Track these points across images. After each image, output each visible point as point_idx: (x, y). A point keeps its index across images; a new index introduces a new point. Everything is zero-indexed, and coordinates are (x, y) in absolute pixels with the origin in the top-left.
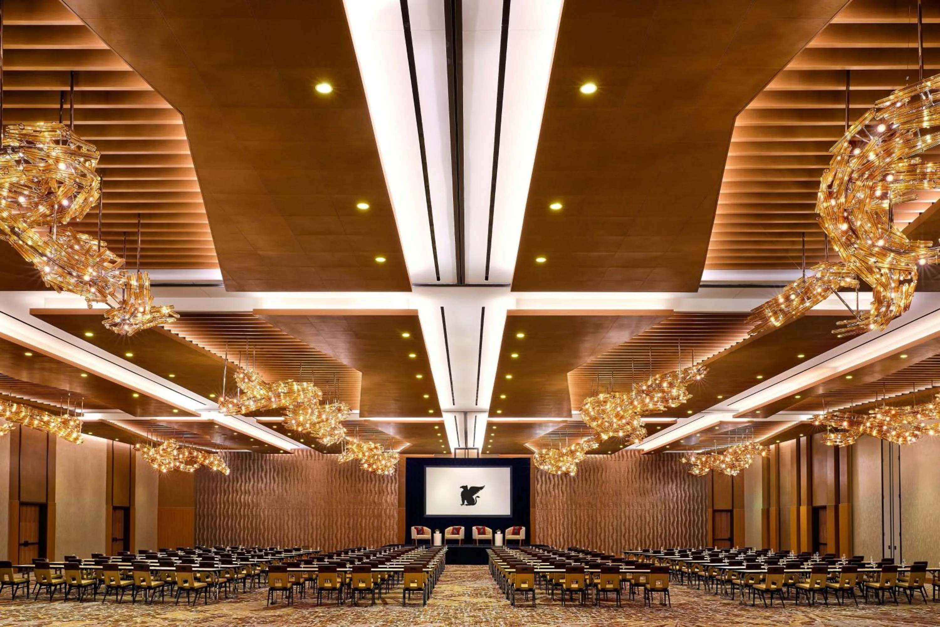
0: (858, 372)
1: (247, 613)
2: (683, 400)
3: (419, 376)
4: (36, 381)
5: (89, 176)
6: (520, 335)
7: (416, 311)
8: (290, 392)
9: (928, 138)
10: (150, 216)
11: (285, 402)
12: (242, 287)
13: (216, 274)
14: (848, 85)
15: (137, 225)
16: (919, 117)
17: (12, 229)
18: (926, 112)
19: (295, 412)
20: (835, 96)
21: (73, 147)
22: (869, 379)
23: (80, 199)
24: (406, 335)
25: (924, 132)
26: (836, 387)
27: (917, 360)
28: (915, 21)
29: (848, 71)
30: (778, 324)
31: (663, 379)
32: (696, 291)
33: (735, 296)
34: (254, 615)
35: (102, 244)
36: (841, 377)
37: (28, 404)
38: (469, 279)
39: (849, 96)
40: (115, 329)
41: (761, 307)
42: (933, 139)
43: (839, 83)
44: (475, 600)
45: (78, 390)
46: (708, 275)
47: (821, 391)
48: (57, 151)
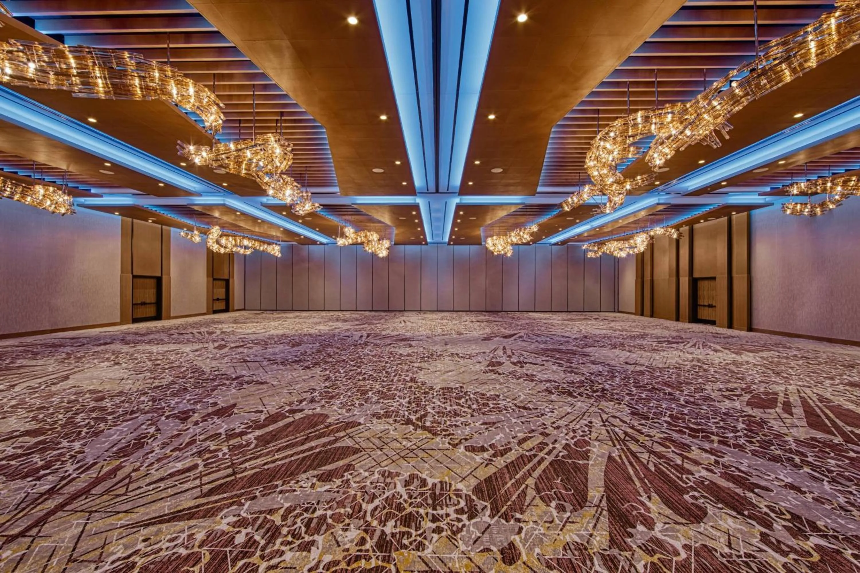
0: (601, 227)
1: (349, 327)
2: (529, 239)
3: (419, 229)
4: (262, 231)
5: (289, 154)
6: (461, 213)
7: (418, 203)
8: (366, 236)
9: (631, 139)
10: (310, 167)
11: (364, 239)
12: (347, 195)
13: (337, 189)
14: (598, 114)
15: (306, 170)
16: (627, 130)
17: (258, 175)
18: (630, 128)
19: (368, 244)
20: (593, 119)
21: (282, 143)
22: (606, 230)
23: (285, 163)
24: (414, 213)
25: (629, 137)
26: (592, 233)
27: (626, 222)
28: (626, 90)
29: (599, 110)
30: (568, 210)
31: (520, 230)
32: (534, 195)
33: (550, 197)
34: (352, 328)
35: (293, 179)
36: (595, 229)
37: (258, 240)
38: (440, 190)
39: (599, 119)
40: (297, 213)
41: (561, 203)
42: (633, 139)
43: (595, 114)
44: (442, 321)
45: (279, 235)
46: (540, 189)
47: (586, 235)
48: (276, 145)
